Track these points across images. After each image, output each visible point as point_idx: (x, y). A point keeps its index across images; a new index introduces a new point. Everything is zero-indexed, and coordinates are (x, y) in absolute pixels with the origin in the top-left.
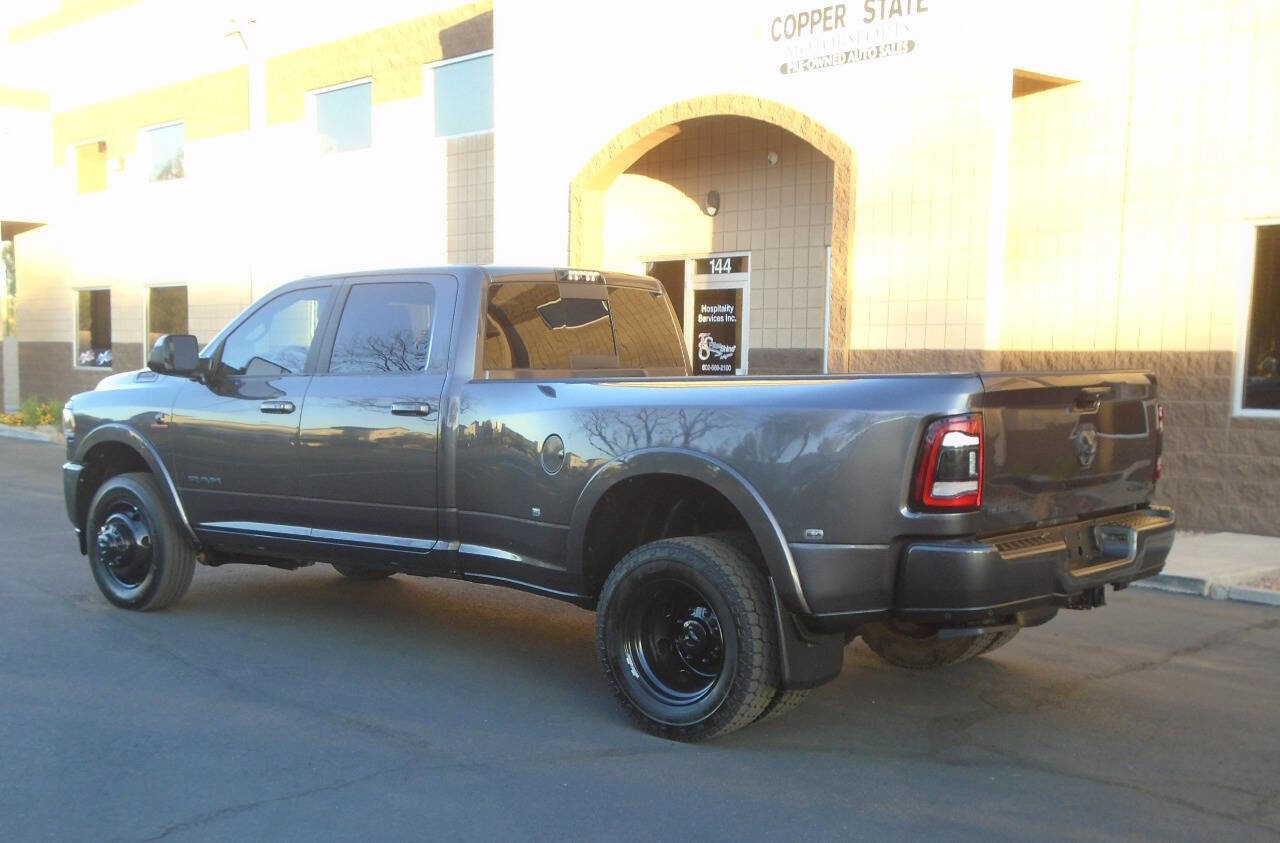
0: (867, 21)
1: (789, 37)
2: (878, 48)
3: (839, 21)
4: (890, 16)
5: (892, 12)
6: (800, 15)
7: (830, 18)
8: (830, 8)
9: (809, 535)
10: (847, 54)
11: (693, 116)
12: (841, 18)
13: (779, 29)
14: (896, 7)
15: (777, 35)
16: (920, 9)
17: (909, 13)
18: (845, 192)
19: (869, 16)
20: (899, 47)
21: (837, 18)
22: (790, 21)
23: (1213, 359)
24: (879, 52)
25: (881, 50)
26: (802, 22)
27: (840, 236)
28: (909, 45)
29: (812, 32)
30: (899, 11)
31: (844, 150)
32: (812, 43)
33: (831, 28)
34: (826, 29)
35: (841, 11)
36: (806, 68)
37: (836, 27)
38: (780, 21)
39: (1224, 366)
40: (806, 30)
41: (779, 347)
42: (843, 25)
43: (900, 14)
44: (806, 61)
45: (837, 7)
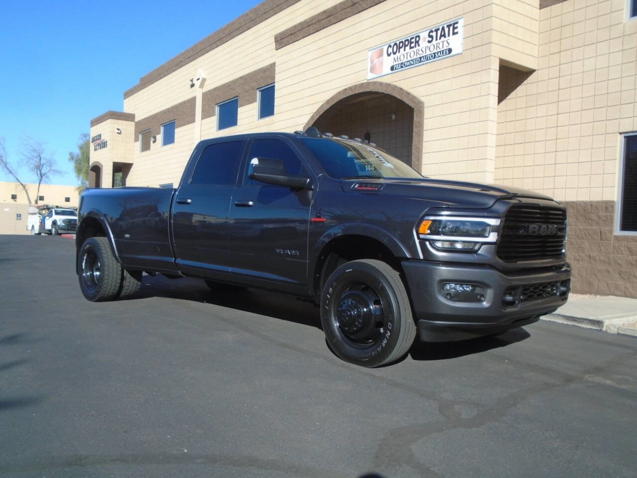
0: (429, 42)
1: (394, 53)
3: (417, 44)
4: (440, 39)
5: (441, 36)
6: (400, 43)
7: (413, 42)
8: (413, 38)
10: (420, 58)
11: (353, 93)
12: (418, 42)
13: (390, 50)
14: (443, 33)
15: (389, 53)
16: (454, 34)
17: (449, 36)
18: (419, 122)
19: (430, 39)
20: (444, 52)
21: (416, 42)
22: (395, 46)
23: (604, 205)
24: (435, 56)
25: (436, 55)
26: (400, 46)
28: (448, 51)
29: (405, 50)
30: (444, 36)
31: (419, 103)
32: (406, 54)
33: (413, 47)
34: (411, 48)
35: (417, 39)
36: (402, 67)
37: (415, 46)
38: (391, 46)
40: (402, 50)
42: (419, 46)
44: (402, 64)
45: (416, 37)
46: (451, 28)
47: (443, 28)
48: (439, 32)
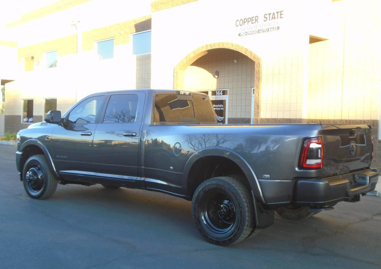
0: (265, 21)
1: (241, 25)
2: (268, 29)
3: (256, 21)
4: (272, 19)
5: (272, 18)
6: (244, 19)
7: (253, 20)
8: (254, 17)
9: (265, 177)
10: (259, 30)
11: (212, 49)
12: (257, 20)
13: (238, 23)
14: (274, 17)
15: (237, 25)
16: (281, 18)
17: (277, 18)
18: (258, 70)
19: (265, 19)
20: (275, 28)
21: (256, 20)
22: (241, 21)
23: (372, 122)
24: (268, 30)
25: (269, 29)
26: (245, 21)
27: (257, 84)
28: (277, 28)
29: (248, 24)
30: (275, 18)
31: (258, 58)
32: (248, 27)
33: (254, 23)
34: (252, 23)
35: (257, 18)
36: (246, 35)
37: (255, 23)
38: (238, 21)
39: (376, 125)
40: (246, 24)
41: (237, 117)
42: (257, 22)
43: (275, 19)
44: (246, 33)
45: (256, 17)
46: (279, 14)
47: (274, 14)
48: (271, 15)
